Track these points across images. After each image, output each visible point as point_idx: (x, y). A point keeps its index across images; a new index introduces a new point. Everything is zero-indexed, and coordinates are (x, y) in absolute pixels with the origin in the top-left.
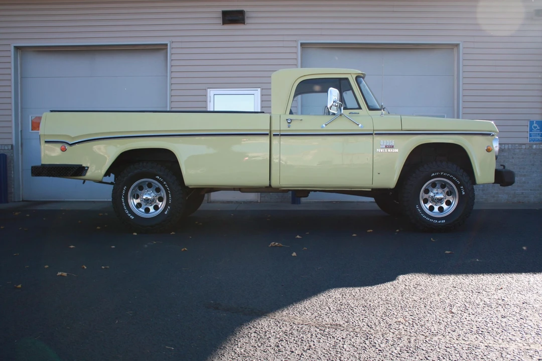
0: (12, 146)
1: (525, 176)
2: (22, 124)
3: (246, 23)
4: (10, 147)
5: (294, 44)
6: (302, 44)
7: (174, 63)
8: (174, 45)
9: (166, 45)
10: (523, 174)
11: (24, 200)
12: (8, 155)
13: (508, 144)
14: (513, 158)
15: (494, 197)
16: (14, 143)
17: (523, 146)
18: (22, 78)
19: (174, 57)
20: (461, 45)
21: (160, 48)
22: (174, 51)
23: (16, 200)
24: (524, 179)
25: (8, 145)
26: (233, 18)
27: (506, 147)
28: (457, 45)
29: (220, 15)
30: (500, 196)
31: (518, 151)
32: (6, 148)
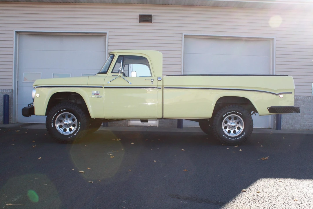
0: (12, 90)
1: (310, 114)
2: (18, 77)
3: (152, 22)
4: (11, 91)
5: (180, 35)
6: (185, 35)
7: (110, 44)
8: (110, 34)
9: (106, 33)
10: (309, 113)
11: (18, 122)
12: (10, 95)
13: (301, 96)
14: (303, 104)
15: (292, 126)
16: (13, 89)
17: (309, 97)
18: (19, 50)
19: (110, 41)
20: (275, 39)
21: (102, 35)
22: (110, 37)
23: (13, 122)
24: (309, 116)
25: (10, 89)
26: (145, 19)
27: (300, 98)
28: (273, 39)
29: (138, 17)
30: (296, 125)
31: (306, 100)
32: (9, 91)
